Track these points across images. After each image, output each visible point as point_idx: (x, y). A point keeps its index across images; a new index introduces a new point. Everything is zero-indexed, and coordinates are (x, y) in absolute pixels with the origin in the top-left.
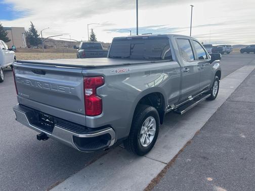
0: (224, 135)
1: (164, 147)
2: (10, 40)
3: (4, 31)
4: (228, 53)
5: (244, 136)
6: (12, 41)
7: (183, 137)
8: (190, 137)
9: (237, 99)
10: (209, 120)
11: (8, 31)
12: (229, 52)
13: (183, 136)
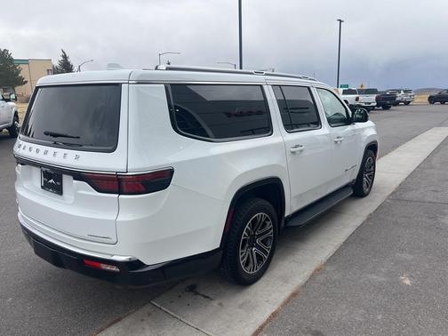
0: (369, 276)
1: (241, 306)
2: (26, 82)
3: (15, 67)
4: (407, 103)
5: (408, 282)
6: (28, 84)
7: (286, 282)
8: (300, 281)
9: (408, 196)
10: (346, 243)
11: (21, 66)
12: (409, 102)
13: (285, 280)
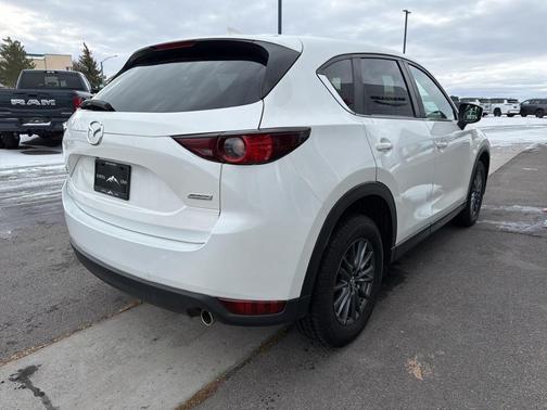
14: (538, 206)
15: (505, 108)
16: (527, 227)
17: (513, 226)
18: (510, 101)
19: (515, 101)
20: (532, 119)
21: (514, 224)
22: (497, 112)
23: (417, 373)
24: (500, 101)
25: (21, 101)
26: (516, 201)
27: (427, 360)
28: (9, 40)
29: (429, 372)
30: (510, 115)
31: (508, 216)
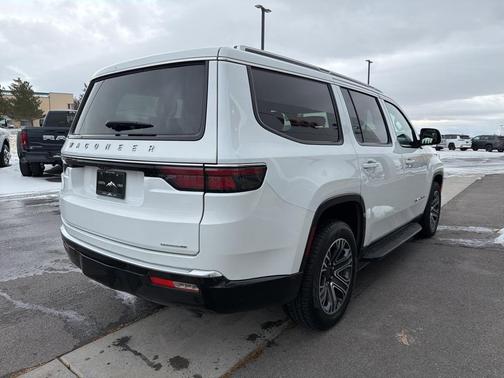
14: (489, 227)
15: (458, 143)
16: (479, 243)
17: (469, 242)
18: (462, 137)
19: (467, 137)
20: (482, 153)
21: (470, 241)
22: (452, 147)
23: (405, 341)
24: (454, 137)
25: (51, 137)
26: (472, 223)
27: (411, 333)
28: (19, 81)
29: (413, 340)
30: (463, 149)
31: (465, 235)
